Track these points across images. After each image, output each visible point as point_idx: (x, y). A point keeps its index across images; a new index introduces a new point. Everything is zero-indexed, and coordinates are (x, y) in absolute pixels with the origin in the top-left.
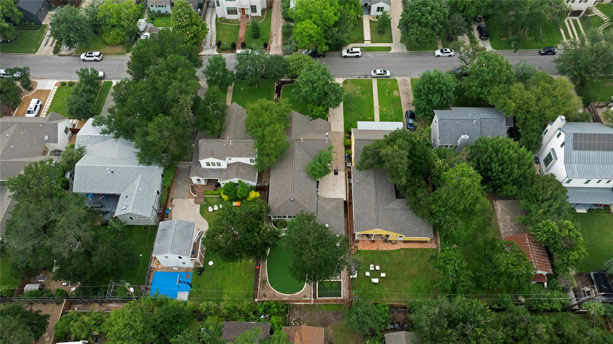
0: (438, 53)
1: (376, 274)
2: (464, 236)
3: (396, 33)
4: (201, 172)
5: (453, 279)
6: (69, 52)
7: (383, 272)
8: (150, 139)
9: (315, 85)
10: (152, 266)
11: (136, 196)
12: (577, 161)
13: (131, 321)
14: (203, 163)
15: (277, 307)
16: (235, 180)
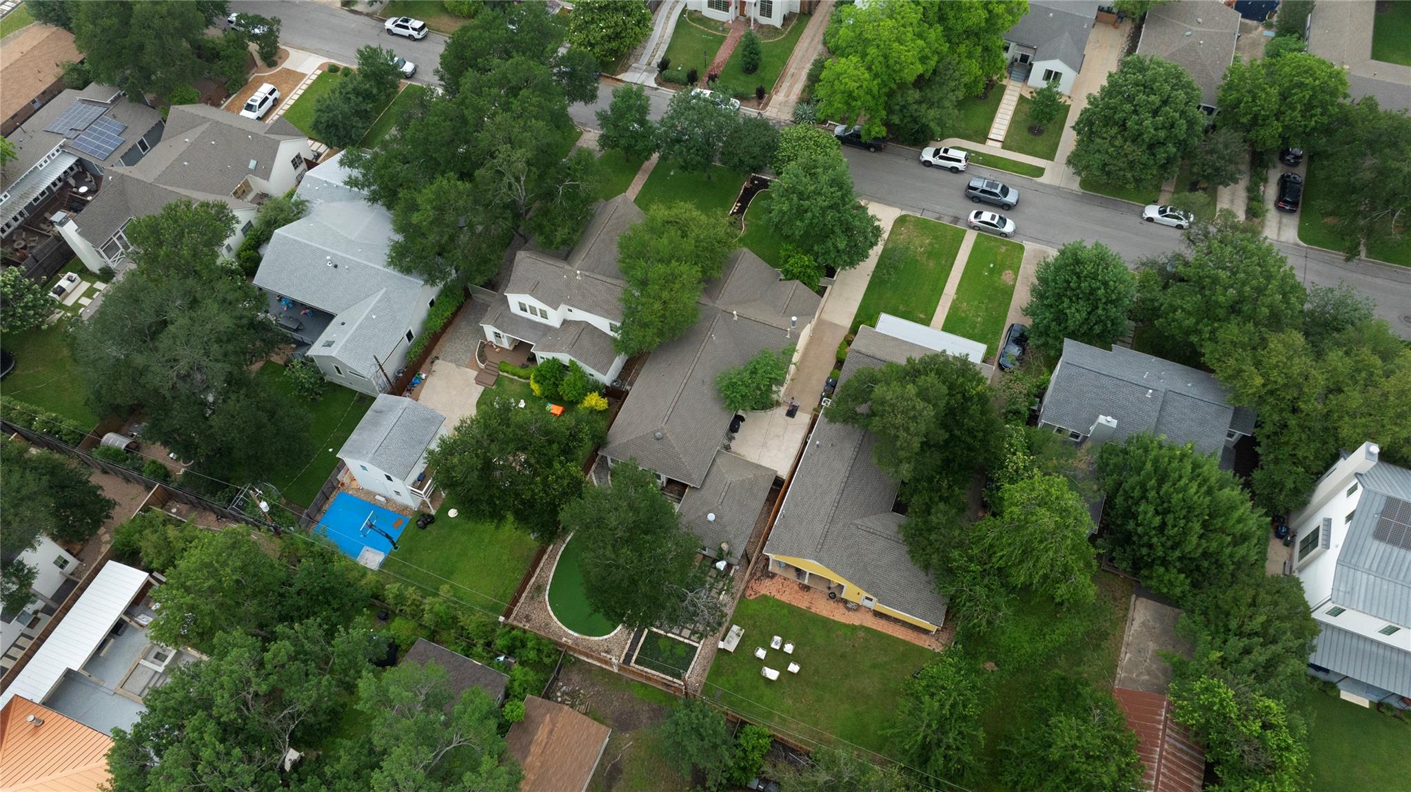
0: (1152, 211)
1: (777, 659)
2: (1023, 651)
3: (1069, 140)
4: (506, 320)
5: (929, 732)
6: (370, 10)
7: (796, 662)
8: (415, 218)
9: (806, 203)
10: (339, 477)
11: (360, 327)
12: (1374, 568)
13: (217, 562)
14: (515, 300)
15: (539, 650)
16: (565, 358)
